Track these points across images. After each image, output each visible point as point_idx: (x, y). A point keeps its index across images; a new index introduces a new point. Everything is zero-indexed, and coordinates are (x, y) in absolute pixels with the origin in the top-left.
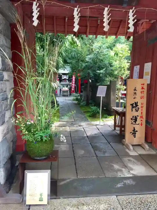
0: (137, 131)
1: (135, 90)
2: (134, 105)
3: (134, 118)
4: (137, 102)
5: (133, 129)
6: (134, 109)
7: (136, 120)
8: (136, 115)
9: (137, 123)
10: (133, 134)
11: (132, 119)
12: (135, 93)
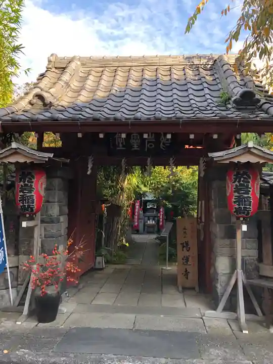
0: (188, 272)
1: (185, 229)
2: (185, 245)
3: (185, 258)
4: (188, 242)
5: (185, 270)
6: (185, 249)
7: (187, 260)
8: (187, 255)
9: (189, 263)
10: (185, 275)
11: (183, 259)
12: (185, 233)
